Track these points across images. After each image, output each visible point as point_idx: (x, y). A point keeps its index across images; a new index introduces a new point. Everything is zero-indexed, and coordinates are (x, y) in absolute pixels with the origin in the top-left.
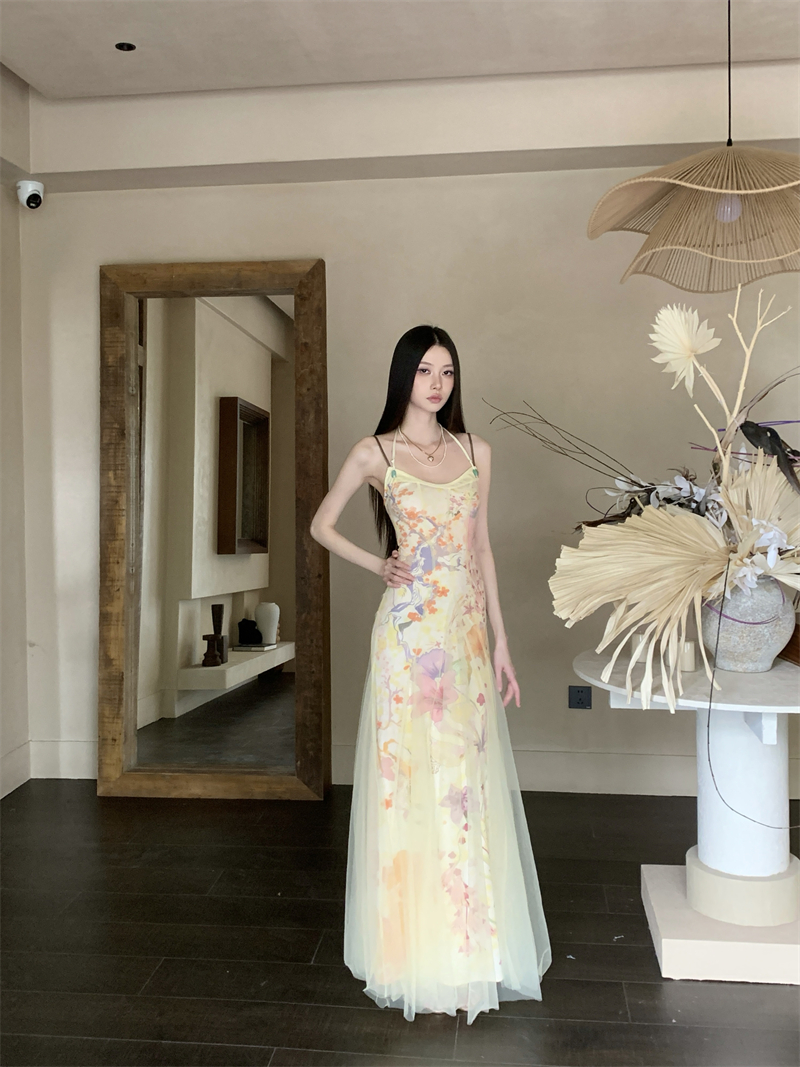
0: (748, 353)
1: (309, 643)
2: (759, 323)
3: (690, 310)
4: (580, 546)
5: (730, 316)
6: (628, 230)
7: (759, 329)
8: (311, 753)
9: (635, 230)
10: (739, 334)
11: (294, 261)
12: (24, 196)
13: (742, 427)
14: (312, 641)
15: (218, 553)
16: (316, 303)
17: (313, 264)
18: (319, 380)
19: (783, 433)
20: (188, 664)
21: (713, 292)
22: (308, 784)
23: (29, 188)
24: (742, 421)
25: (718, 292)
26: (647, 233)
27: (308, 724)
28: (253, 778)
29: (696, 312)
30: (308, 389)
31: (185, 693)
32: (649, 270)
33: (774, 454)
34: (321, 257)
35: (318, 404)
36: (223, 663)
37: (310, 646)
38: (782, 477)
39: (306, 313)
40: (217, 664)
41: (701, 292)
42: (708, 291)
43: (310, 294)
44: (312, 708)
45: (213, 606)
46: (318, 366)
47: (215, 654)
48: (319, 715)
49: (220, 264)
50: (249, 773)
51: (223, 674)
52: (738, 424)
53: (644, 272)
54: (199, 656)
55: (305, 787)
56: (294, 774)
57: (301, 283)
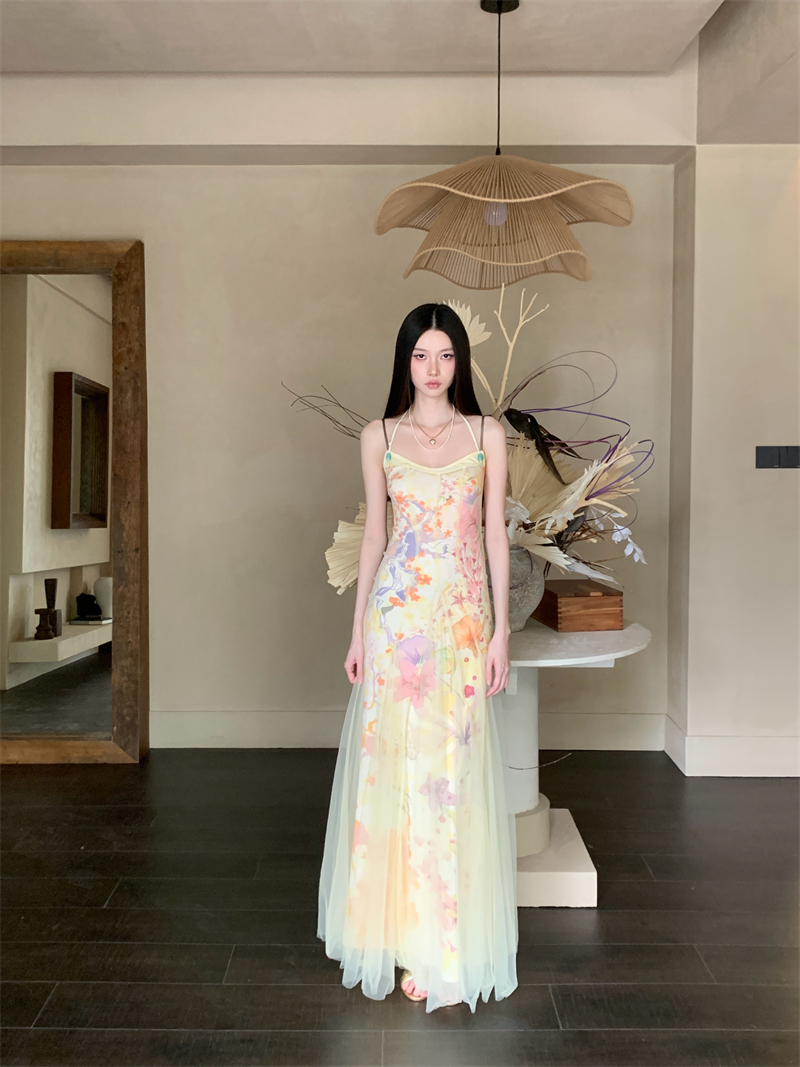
0: (511, 346)
1: (126, 614)
2: (521, 319)
3: (464, 306)
4: (356, 521)
5: (495, 312)
6: (413, 227)
7: (521, 324)
8: (128, 719)
9: (419, 228)
10: (504, 329)
11: (113, 242)
13: (506, 413)
14: (129, 613)
15: (52, 528)
16: (133, 284)
17: (131, 245)
18: (137, 358)
19: (540, 419)
20: (20, 637)
21: (485, 288)
22: (124, 748)
24: (506, 409)
25: (489, 288)
26: (426, 230)
27: (124, 691)
28: (70, 743)
29: (469, 308)
30: (126, 368)
31: (17, 666)
32: (430, 266)
33: (532, 439)
34: (139, 238)
35: (136, 382)
36: (56, 636)
37: (127, 617)
38: (540, 459)
39: (123, 293)
40: (50, 638)
41: (475, 288)
42: (480, 288)
43: (127, 274)
44: (129, 676)
45: (46, 581)
46: (136, 346)
47: (48, 626)
48: (136, 682)
49: (38, 243)
50: (68, 739)
51: (55, 648)
52: (502, 411)
53: (426, 268)
54: (32, 630)
55: (121, 751)
56: (110, 739)
57: (119, 263)
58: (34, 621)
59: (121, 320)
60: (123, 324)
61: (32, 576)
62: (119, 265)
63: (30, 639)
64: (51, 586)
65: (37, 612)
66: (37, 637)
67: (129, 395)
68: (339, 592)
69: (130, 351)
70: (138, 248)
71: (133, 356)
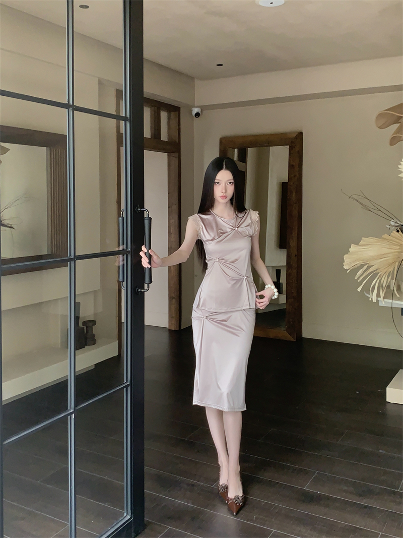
1: (291, 281)
8: (291, 323)
11: (290, 133)
12: (194, 113)
15: (280, 248)
17: (297, 134)
22: (290, 334)
23: (195, 110)
28: (270, 330)
30: (293, 183)
34: (301, 130)
35: (297, 189)
39: (293, 153)
43: (296, 146)
44: (293, 306)
45: (276, 270)
46: (297, 174)
48: (295, 309)
56: (285, 330)
60: (293, 165)
61: (271, 267)
62: (292, 142)
64: (278, 272)
67: (294, 193)
71: (297, 178)
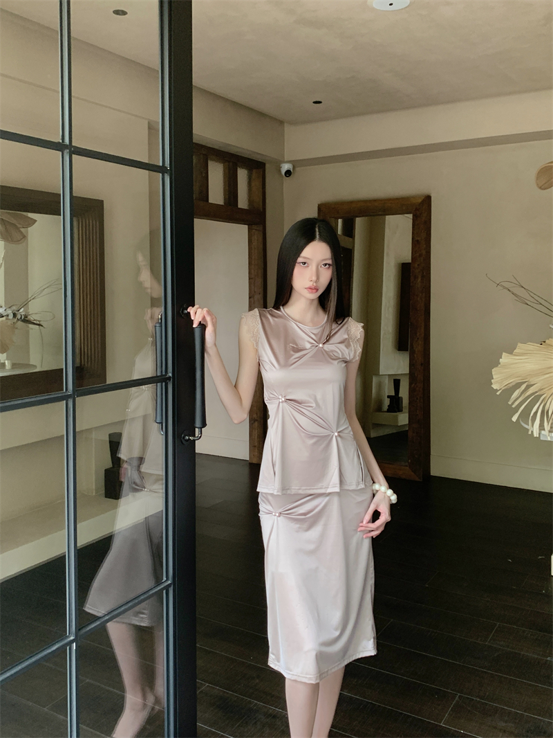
1: (416, 399)
4: (514, 353)
8: (416, 456)
11: (414, 197)
15: (399, 350)
16: (425, 219)
17: (424, 198)
18: (424, 259)
20: (379, 410)
23: (286, 167)
30: (418, 265)
31: (377, 425)
34: (428, 193)
35: (423, 273)
36: (398, 412)
39: (418, 224)
40: (395, 412)
43: (420, 214)
44: (417, 433)
45: (394, 380)
46: (424, 253)
47: (394, 405)
48: (421, 437)
54: (385, 407)
55: (413, 473)
56: (406, 466)
57: (416, 208)
58: (387, 402)
59: (416, 239)
60: (418, 241)
61: (387, 377)
62: (416, 209)
63: (385, 412)
64: (397, 383)
65: (388, 397)
66: (388, 411)
67: (419, 280)
68: (498, 393)
69: (420, 255)
70: (427, 199)
71: (422, 259)
